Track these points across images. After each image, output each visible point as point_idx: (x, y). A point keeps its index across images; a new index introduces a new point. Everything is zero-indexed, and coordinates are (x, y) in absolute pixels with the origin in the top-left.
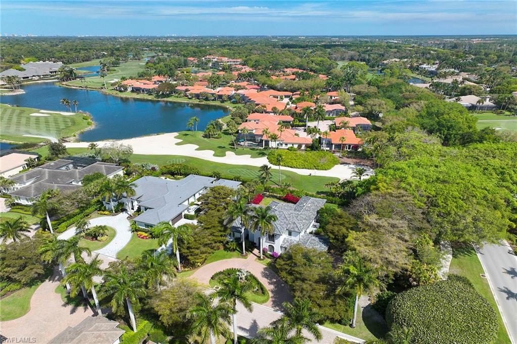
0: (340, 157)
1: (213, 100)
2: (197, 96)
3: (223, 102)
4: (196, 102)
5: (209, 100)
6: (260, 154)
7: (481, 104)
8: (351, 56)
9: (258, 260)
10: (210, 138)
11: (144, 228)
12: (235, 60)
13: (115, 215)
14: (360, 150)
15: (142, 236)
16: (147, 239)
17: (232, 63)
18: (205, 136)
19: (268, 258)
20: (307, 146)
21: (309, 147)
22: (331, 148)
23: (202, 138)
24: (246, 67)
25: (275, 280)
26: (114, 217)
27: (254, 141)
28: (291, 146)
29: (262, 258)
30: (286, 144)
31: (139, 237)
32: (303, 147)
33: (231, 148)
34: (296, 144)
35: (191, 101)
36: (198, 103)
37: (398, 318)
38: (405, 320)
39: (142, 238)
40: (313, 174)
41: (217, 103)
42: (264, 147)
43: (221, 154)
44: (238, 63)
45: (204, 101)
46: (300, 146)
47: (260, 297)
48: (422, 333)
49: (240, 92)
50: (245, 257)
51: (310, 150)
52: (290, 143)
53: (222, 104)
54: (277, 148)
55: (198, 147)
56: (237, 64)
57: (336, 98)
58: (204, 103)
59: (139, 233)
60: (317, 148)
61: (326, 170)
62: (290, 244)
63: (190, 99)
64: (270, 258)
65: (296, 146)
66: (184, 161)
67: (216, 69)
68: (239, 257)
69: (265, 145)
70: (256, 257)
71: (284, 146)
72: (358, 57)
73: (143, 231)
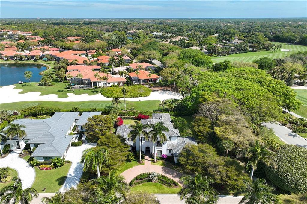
0: (149, 88)
1: (27, 60)
2: (12, 58)
3: (36, 60)
4: (13, 63)
5: (24, 60)
6: (94, 92)
7: (202, 50)
8: (107, 29)
9: (153, 163)
10: (45, 86)
11: (43, 161)
12: (27, 33)
13: (5, 157)
14: (158, 81)
15: (45, 168)
16: (50, 169)
17: (25, 35)
18: (40, 85)
19: (159, 160)
20: (124, 83)
21: (126, 83)
22: (140, 83)
23: (39, 86)
24: (37, 37)
25: (176, 174)
26: (4, 158)
27: (83, 84)
28: (113, 84)
29: (155, 161)
30: (109, 83)
31: (42, 169)
32: (121, 84)
33: (68, 90)
34: (116, 82)
35: (7, 62)
36: (14, 63)
37: (282, 175)
38: (288, 175)
39: (46, 170)
40: (142, 100)
41: (31, 62)
42: (93, 87)
43: (64, 96)
44: (30, 34)
45: (20, 61)
46: (119, 83)
47: (175, 189)
48: (302, 180)
49: (46, 53)
50: (142, 163)
51: (127, 85)
52: (112, 82)
53: (36, 62)
54: (103, 87)
55: (40, 93)
56: (29, 36)
57: (118, 53)
58: (20, 62)
59: (41, 166)
60: (130, 84)
61: (147, 96)
62: (172, 146)
63: (6, 60)
64: (161, 160)
65: (116, 84)
66: (37, 104)
67: (12, 39)
68: (138, 165)
69: (94, 86)
70: (150, 161)
71: (108, 85)
72: (111, 29)
73: (44, 164)
